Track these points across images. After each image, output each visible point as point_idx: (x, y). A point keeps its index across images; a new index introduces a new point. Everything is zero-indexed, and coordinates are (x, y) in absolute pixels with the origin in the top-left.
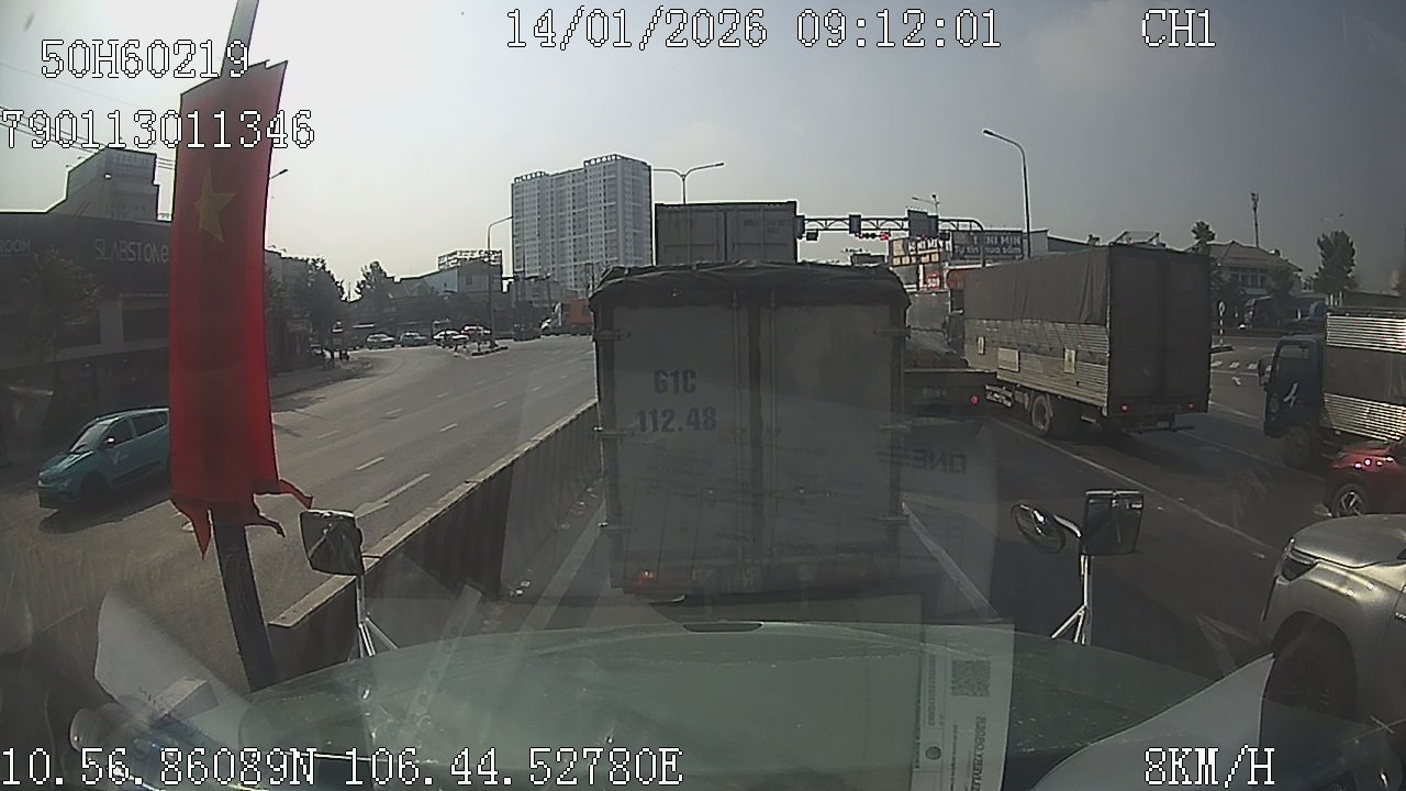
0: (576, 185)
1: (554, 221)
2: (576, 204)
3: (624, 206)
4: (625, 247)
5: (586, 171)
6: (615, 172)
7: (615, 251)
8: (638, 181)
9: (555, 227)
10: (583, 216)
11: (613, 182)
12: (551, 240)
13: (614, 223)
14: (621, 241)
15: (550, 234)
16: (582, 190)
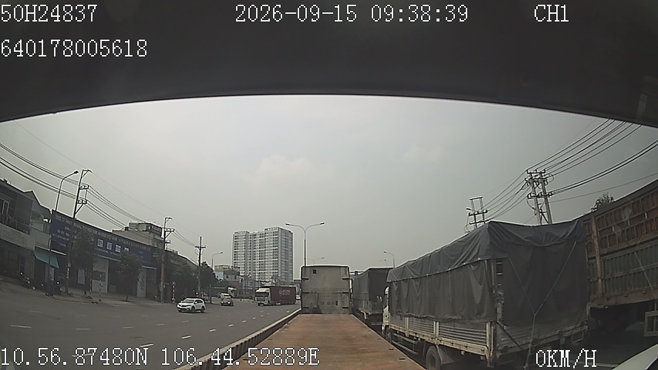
0: (261, 238)
1: (251, 253)
2: (261, 247)
3: (281, 249)
4: (281, 267)
5: (265, 233)
6: (278, 235)
7: (277, 268)
8: (287, 239)
9: (251, 256)
10: (263, 252)
11: (277, 239)
12: (249, 261)
13: (277, 256)
14: (279, 264)
15: (249, 258)
16: (264, 241)
